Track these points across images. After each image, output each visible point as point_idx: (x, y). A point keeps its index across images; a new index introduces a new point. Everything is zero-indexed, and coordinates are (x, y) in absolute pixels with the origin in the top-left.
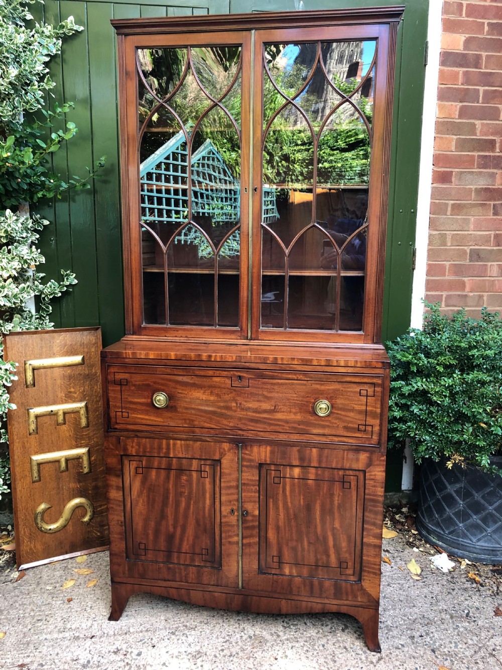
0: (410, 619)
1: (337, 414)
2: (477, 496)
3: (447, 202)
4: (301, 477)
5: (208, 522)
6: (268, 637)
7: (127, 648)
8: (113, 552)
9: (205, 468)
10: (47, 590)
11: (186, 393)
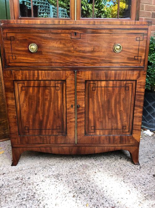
0: (145, 152)
1: (125, 51)
4: (106, 86)
5: (60, 113)
6: (89, 165)
7: (22, 176)
9: (58, 85)
11: (47, 43)
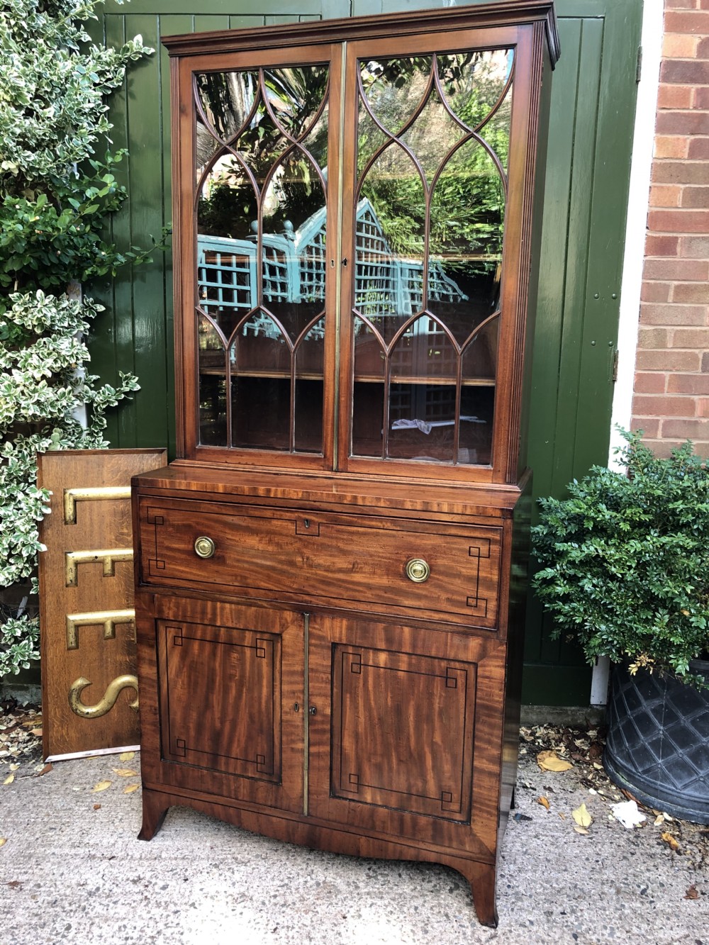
0: (554, 888)
1: (438, 579)
2: (685, 721)
3: (667, 282)
4: (389, 666)
5: (265, 718)
6: (343, 887)
7: (151, 877)
8: (145, 749)
9: (262, 643)
10: (74, 791)
11: (237, 539)
